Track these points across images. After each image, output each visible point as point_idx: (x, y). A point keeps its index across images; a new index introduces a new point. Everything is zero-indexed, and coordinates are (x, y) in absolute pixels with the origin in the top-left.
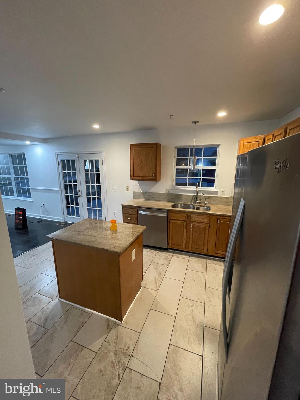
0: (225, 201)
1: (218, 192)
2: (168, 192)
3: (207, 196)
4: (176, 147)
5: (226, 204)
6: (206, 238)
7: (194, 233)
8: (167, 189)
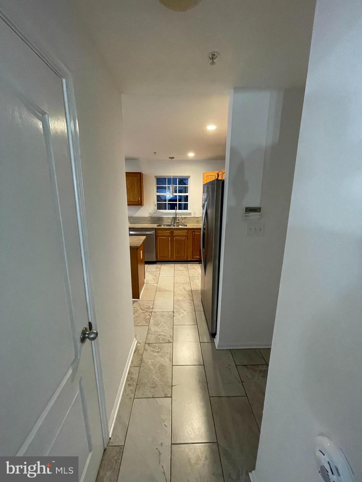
0: (197, 219)
1: (191, 213)
2: (151, 216)
3: (183, 217)
4: (155, 177)
5: (197, 222)
6: (186, 248)
7: (177, 245)
8: (150, 213)
